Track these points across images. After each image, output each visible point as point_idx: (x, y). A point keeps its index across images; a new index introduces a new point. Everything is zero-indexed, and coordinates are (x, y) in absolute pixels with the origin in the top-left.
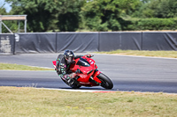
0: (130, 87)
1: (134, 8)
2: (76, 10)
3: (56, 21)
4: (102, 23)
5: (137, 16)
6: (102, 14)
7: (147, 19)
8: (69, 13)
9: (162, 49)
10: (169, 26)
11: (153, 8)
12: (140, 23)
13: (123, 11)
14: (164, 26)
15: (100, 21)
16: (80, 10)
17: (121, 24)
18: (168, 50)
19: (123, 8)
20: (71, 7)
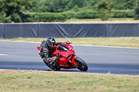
0: (29, 67)
4: (6, 17)
5: (34, 11)
6: (7, 10)
7: (42, 13)
10: (59, 19)
11: (46, 5)
12: (36, 16)
13: (23, 7)
14: (55, 18)
15: (5, 15)
17: (21, 17)
19: (23, 5)
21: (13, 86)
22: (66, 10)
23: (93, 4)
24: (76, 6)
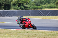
1: (28, 2)
2: (10, 3)
3: (3, 7)
5: (29, 5)
6: (18, 4)
7: (33, 6)
8: (7, 4)
9: (38, 16)
10: (40, 8)
12: (30, 7)
13: (25, 4)
14: (38, 8)
15: (18, 7)
16: (11, 3)
18: (40, 16)
20: (8, 2)
21: (21, 36)
22: (43, 5)
23: (54, 2)
24: (47, 3)
